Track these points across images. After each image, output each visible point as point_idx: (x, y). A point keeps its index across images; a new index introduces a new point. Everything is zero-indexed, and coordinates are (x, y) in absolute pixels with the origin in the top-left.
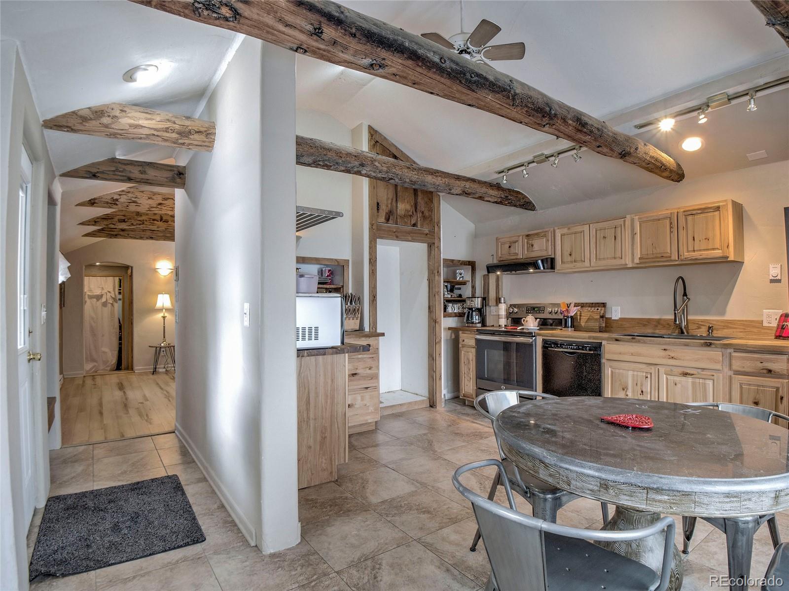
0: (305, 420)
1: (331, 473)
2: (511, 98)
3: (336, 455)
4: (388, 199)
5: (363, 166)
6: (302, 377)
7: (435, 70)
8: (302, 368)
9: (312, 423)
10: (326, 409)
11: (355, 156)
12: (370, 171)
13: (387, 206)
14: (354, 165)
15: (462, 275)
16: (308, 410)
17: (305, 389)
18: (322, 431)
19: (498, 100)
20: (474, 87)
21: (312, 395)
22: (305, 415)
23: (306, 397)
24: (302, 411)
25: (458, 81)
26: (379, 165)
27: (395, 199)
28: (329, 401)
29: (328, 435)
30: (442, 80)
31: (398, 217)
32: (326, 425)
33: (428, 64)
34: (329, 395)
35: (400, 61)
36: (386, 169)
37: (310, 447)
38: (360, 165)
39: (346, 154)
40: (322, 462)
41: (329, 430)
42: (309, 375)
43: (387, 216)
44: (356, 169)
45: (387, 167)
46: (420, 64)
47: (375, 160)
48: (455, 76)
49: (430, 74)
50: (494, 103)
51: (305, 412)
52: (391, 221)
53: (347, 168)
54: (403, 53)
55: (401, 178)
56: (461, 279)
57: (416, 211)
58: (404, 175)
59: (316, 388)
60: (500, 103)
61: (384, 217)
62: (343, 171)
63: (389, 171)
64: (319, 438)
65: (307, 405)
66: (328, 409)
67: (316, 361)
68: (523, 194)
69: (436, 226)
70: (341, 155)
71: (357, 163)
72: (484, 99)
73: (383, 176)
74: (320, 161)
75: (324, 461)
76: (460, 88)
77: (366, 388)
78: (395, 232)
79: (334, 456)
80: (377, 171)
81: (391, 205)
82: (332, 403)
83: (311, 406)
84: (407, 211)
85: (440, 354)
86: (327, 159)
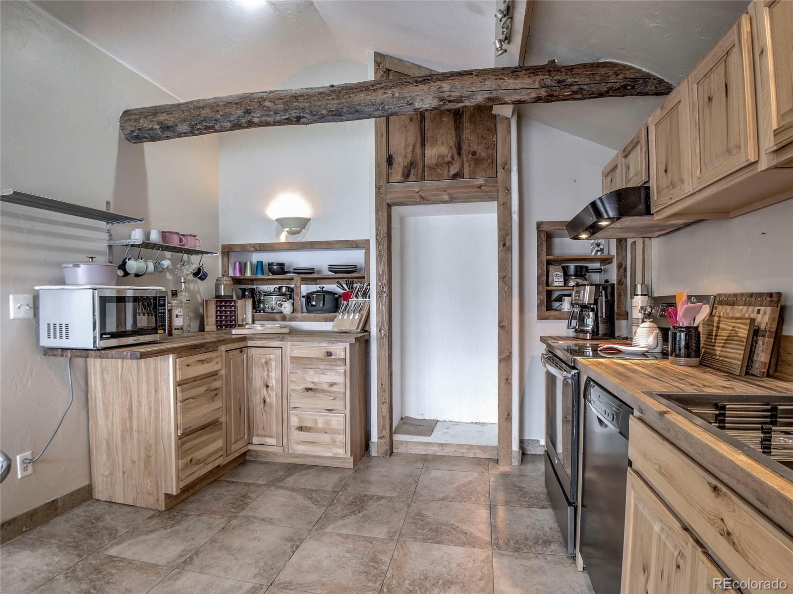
0: (128, 430)
1: (158, 500)
3: (163, 482)
5: (250, 113)
6: (124, 380)
8: (124, 371)
9: (135, 434)
10: (150, 423)
11: (237, 104)
12: (262, 116)
13: (406, 157)
14: (238, 115)
15: (601, 247)
16: (131, 419)
17: (126, 394)
18: (146, 447)
21: (135, 404)
22: (128, 425)
23: (128, 405)
24: (124, 419)
28: (152, 414)
29: (152, 453)
31: (426, 169)
32: (150, 442)
34: (152, 407)
36: (282, 106)
37: (134, 462)
38: (245, 112)
39: (225, 106)
40: (147, 484)
41: (153, 448)
42: (131, 379)
43: (406, 172)
44: (244, 121)
45: (283, 103)
47: (265, 100)
51: (128, 421)
52: (412, 177)
53: (233, 124)
55: (311, 112)
56: (599, 253)
57: (459, 154)
58: (315, 106)
59: (138, 396)
61: (400, 174)
62: (230, 129)
63: (287, 107)
64: (143, 455)
65: (129, 412)
66: (152, 424)
67: (137, 364)
69: (500, 170)
70: (218, 109)
71: (240, 112)
73: (284, 117)
74: (196, 125)
75: (150, 484)
77: (328, 410)
78: (418, 192)
79: (160, 480)
80: (272, 113)
81: (413, 153)
82: (157, 417)
83: (133, 415)
84: (441, 156)
85: (507, 380)
86: (202, 119)
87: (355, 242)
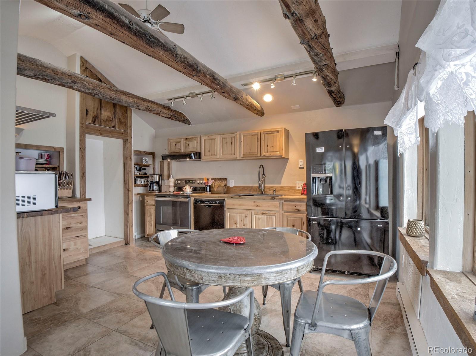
0: (27, 263)
1: (51, 298)
2: (174, 56)
3: (55, 285)
4: (94, 108)
5: (75, 83)
6: (23, 233)
7: (125, 28)
8: (24, 226)
9: (33, 266)
10: (45, 254)
11: (69, 76)
12: (80, 87)
13: (94, 113)
14: (68, 81)
15: (147, 161)
16: (29, 256)
17: (26, 241)
18: (42, 269)
19: (167, 55)
20: (152, 45)
21: (33, 245)
22: (27, 260)
23: (27, 247)
24: (24, 258)
25: (141, 39)
26: (87, 84)
27: (99, 109)
28: (47, 248)
29: (47, 272)
30: (131, 36)
31: (102, 121)
32: (45, 265)
33: (121, 23)
34: (47, 244)
35: (101, 17)
36: (92, 87)
37: (33, 283)
38: (72, 82)
40: (43, 292)
41: (47, 268)
42: (29, 231)
43: (94, 119)
44: (69, 85)
45: (93, 86)
46: (115, 22)
47: (84, 80)
48: (139, 35)
49: (122, 30)
50: (164, 57)
51: (27, 258)
52: (96, 123)
53: (62, 83)
54: (103, 13)
55: (103, 95)
56: (146, 163)
57: (115, 118)
58: (106, 93)
59: (36, 240)
60: (168, 57)
61: (91, 120)
62: (59, 85)
63: (94, 89)
64: (39, 275)
65: (28, 252)
67: (35, 220)
68: (183, 114)
69: (129, 129)
70: (58, 74)
71: (70, 81)
72: (158, 53)
73: (90, 92)
74: (39, 75)
75: (45, 291)
76: (142, 43)
77: (77, 237)
78: (99, 130)
79: (52, 285)
80: (86, 88)
81: (97, 112)
82: (50, 249)
83: (32, 253)
84: (108, 117)
85: (132, 211)
86: (46, 74)
87: (54, 148)
